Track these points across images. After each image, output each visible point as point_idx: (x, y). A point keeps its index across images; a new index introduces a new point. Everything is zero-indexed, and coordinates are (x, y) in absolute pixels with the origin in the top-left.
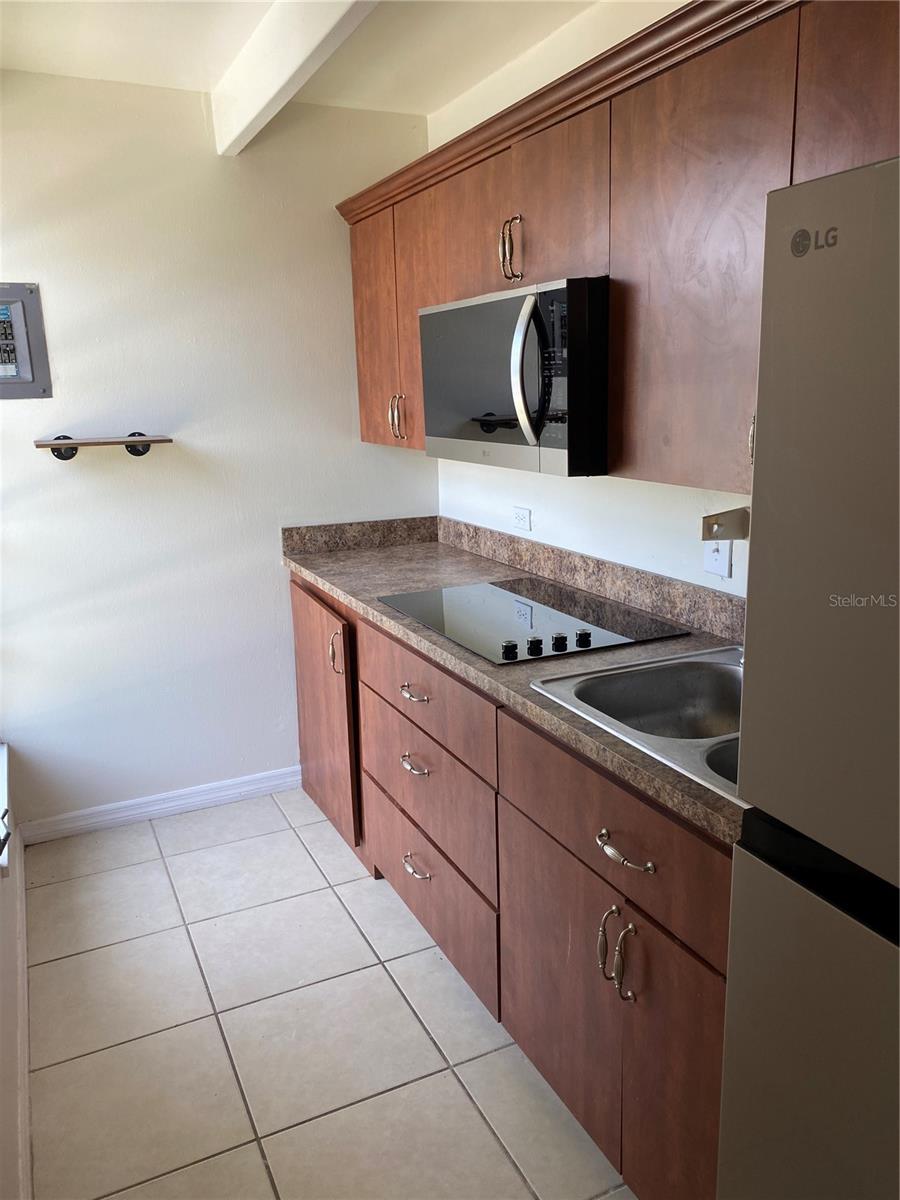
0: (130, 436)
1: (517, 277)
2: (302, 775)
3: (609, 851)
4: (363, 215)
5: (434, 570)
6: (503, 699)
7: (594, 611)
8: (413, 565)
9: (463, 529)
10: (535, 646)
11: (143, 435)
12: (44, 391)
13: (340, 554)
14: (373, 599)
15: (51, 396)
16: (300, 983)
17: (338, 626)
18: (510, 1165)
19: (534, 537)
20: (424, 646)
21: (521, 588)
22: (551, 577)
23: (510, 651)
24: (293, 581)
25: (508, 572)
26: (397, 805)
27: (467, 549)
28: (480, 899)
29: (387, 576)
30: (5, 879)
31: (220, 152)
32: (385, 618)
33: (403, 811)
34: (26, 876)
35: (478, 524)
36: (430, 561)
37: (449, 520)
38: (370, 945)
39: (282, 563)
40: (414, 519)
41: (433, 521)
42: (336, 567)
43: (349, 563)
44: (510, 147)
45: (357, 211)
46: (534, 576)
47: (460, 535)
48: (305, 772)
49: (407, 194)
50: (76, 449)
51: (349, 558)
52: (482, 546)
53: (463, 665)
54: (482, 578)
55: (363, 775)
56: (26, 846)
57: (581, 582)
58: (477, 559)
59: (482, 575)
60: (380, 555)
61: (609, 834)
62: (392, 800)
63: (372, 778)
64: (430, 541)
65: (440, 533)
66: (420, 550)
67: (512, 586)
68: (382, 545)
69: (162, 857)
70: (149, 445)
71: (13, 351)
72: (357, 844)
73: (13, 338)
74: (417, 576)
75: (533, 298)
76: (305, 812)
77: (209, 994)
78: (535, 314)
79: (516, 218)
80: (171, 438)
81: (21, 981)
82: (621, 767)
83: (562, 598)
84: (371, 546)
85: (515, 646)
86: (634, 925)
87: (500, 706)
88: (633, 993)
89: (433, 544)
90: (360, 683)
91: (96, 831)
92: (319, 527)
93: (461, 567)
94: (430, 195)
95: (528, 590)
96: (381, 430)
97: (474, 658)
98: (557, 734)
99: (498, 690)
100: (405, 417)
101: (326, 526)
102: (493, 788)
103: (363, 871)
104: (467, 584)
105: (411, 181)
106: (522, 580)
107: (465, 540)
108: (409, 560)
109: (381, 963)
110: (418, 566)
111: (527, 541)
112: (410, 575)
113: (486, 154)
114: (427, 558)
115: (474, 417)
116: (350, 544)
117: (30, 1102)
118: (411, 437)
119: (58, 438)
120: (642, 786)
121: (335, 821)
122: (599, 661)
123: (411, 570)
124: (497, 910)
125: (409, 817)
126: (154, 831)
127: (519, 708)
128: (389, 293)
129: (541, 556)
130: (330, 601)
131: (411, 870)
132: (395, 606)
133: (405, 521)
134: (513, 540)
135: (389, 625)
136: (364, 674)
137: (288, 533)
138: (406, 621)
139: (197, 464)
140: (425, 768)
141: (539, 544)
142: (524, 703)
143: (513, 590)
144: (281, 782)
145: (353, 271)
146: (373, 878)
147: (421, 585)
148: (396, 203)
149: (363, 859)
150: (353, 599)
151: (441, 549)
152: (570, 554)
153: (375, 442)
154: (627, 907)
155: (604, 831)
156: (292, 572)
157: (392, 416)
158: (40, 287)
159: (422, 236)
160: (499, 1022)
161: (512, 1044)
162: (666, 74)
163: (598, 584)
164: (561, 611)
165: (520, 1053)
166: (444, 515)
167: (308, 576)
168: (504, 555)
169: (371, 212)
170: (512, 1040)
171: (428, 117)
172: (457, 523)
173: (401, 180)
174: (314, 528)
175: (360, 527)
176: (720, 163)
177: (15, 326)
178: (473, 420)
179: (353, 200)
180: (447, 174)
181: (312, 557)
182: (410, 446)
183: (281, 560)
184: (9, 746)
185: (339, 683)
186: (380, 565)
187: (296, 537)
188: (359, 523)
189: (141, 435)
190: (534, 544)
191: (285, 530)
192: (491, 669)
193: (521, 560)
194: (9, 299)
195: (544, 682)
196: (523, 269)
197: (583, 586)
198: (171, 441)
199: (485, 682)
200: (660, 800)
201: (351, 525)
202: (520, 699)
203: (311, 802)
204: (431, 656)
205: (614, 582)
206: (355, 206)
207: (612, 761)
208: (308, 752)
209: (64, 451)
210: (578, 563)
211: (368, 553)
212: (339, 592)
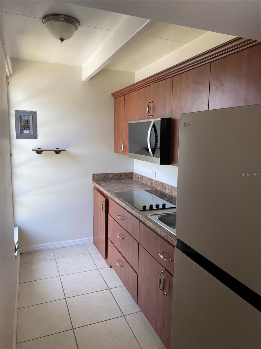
0: (56, 149)
1: (151, 116)
2: (94, 240)
3: (162, 257)
4: (118, 97)
5: (130, 186)
6: (141, 219)
7: (170, 199)
8: (125, 185)
9: (139, 176)
10: (151, 207)
11: (59, 149)
12: (36, 137)
13: (107, 181)
14: (113, 193)
15: (37, 138)
16: (88, 292)
17: (104, 200)
18: (136, 340)
19: (156, 179)
20: (123, 205)
21: (153, 192)
22: (160, 190)
23: (145, 207)
24: (94, 188)
25: (149, 188)
26: (116, 247)
27: (140, 181)
28: (134, 271)
29: (117, 187)
30: (16, 259)
31: (83, 80)
32: (115, 198)
33: (117, 249)
34: (20, 261)
35: (143, 175)
36: (130, 184)
37: (136, 174)
38: (107, 285)
39: (92, 183)
40: (127, 173)
41: (132, 174)
42: (105, 184)
43: (109, 183)
44: (151, 85)
45: (116, 95)
46: (156, 189)
47: (138, 178)
48: (94, 239)
49: (128, 93)
50: (42, 152)
51: (109, 182)
52: (144, 181)
53: (132, 210)
54: (142, 189)
55: (108, 239)
56: (21, 254)
57: (167, 191)
58: (142, 184)
59: (142, 188)
60: (117, 182)
61: (162, 253)
62: (115, 246)
63: (110, 240)
64: (131, 179)
65: (134, 177)
66: (128, 181)
67: (150, 192)
68: (118, 179)
69: (55, 259)
70: (60, 152)
71: (29, 127)
72: (106, 258)
73: (29, 124)
74: (125, 188)
75: (153, 122)
76: (93, 249)
77: (64, 294)
78: (154, 126)
79: (151, 102)
80: (66, 150)
81: (17, 286)
82: (165, 235)
83: (162, 195)
84: (115, 179)
85: (146, 206)
86: (167, 276)
87: (140, 221)
88: (166, 293)
89: (132, 180)
90: (109, 215)
91: (39, 251)
92: (102, 174)
93: (137, 186)
94: (133, 94)
95: (154, 193)
96: (119, 150)
97: (135, 209)
98: (152, 228)
99: (139, 217)
100: (125, 147)
101: (104, 174)
102: (138, 242)
103: (107, 266)
104: (138, 190)
105: (129, 90)
106: (153, 190)
107: (140, 179)
108: (124, 183)
109: (109, 289)
110: (126, 185)
111: (155, 180)
112: (124, 187)
113: (146, 86)
114: (129, 183)
115: (144, 147)
116: (110, 179)
117: (18, 315)
118: (126, 152)
119: (38, 149)
120: (169, 240)
121: (101, 252)
122: (166, 211)
123: (124, 186)
124: (138, 274)
125: (119, 251)
126: (54, 252)
127: (144, 221)
128: (123, 116)
129: (158, 184)
130: (103, 193)
131: (118, 264)
132: (118, 195)
133: (124, 173)
134: (151, 180)
135: (116, 200)
136: (110, 213)
137: (94, 175)
138: (120, 199)
139: (72, 157)
140: (123, 238)
141: (157, 181)
142: (145, 220)
143: (151, 193)
144: (88, 241)
145: (115, 110)
146: (109, 268)
147: (126, 190)
148: (125, 95)
149: (107, 263)
150: (108, 193)
151: (134, 181)
152: (165, 184)
153: (117, 153)
154: (166, 272)
155: (161, 252)
156: (94, 185)
157: (121, 147)
158: (37, 112)
159: (131, 104)
160: (137, 304)
161: (140, 311)
162: (184, 73)
163: (171, 192)
164: (162, 199)
165: (143, 314)
166: (135, 172)
167: (98, 186)
168: (149, 183)
169: (119, 96)
170: (141, 311)
171: (136, 72)
172: (138, 174)
173: (126, 90)
174: (101, 174)
175: (112, 174)
176: (195, 94)
177: (30, 121)
178: (144, 148)
179: (115, 93)
180: (137, 89)
181: (100, 182)
182: (126, 155)
183: (92, 182)
184: (19, 227)
185: (103, 214)
186: (117, 184)
187: (96, 176)
188: (112, 173)
189: (58, 149)
190: (156, 181)
191: (93, 174)
192: (139, 211)
193: (153, 185)
194: (29, 115)
195: (151, 215)
196: (153, 114)
197: (167, 193)
198: (66, 151)
199: (137, 214)
200: (173, 244)
201: (110, 174)
202: (144, 219)
203: (95, 247)
204: (125, 208)
205: (175, 192)
206: (116, 94)
207: (163, 234)
208: (95, 234)
209: (39, 152)
210: (166, 186)
211: (114, 181)
212: (105, 191)
